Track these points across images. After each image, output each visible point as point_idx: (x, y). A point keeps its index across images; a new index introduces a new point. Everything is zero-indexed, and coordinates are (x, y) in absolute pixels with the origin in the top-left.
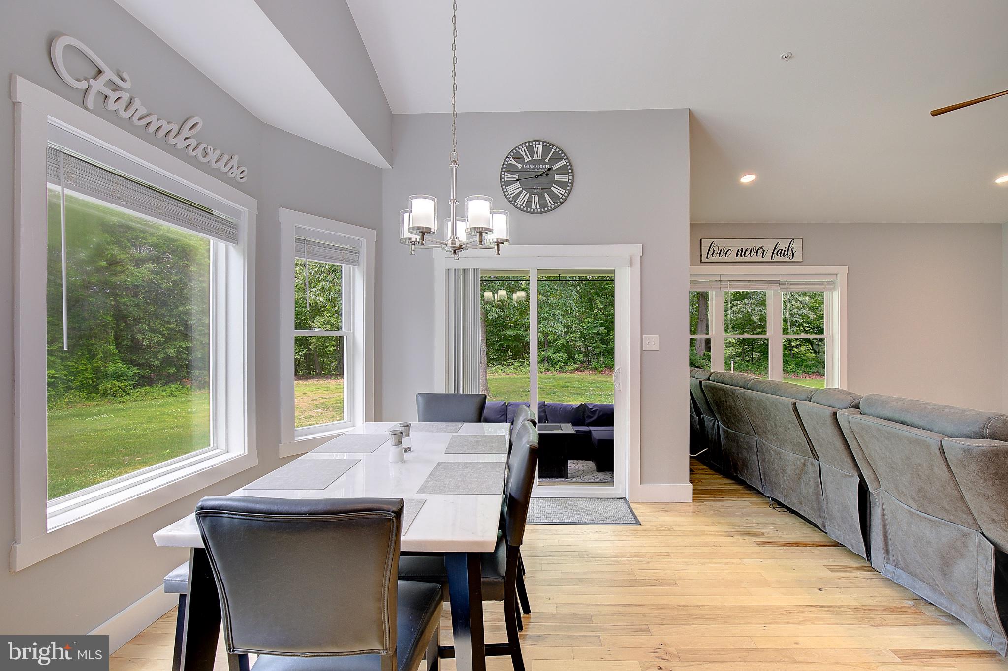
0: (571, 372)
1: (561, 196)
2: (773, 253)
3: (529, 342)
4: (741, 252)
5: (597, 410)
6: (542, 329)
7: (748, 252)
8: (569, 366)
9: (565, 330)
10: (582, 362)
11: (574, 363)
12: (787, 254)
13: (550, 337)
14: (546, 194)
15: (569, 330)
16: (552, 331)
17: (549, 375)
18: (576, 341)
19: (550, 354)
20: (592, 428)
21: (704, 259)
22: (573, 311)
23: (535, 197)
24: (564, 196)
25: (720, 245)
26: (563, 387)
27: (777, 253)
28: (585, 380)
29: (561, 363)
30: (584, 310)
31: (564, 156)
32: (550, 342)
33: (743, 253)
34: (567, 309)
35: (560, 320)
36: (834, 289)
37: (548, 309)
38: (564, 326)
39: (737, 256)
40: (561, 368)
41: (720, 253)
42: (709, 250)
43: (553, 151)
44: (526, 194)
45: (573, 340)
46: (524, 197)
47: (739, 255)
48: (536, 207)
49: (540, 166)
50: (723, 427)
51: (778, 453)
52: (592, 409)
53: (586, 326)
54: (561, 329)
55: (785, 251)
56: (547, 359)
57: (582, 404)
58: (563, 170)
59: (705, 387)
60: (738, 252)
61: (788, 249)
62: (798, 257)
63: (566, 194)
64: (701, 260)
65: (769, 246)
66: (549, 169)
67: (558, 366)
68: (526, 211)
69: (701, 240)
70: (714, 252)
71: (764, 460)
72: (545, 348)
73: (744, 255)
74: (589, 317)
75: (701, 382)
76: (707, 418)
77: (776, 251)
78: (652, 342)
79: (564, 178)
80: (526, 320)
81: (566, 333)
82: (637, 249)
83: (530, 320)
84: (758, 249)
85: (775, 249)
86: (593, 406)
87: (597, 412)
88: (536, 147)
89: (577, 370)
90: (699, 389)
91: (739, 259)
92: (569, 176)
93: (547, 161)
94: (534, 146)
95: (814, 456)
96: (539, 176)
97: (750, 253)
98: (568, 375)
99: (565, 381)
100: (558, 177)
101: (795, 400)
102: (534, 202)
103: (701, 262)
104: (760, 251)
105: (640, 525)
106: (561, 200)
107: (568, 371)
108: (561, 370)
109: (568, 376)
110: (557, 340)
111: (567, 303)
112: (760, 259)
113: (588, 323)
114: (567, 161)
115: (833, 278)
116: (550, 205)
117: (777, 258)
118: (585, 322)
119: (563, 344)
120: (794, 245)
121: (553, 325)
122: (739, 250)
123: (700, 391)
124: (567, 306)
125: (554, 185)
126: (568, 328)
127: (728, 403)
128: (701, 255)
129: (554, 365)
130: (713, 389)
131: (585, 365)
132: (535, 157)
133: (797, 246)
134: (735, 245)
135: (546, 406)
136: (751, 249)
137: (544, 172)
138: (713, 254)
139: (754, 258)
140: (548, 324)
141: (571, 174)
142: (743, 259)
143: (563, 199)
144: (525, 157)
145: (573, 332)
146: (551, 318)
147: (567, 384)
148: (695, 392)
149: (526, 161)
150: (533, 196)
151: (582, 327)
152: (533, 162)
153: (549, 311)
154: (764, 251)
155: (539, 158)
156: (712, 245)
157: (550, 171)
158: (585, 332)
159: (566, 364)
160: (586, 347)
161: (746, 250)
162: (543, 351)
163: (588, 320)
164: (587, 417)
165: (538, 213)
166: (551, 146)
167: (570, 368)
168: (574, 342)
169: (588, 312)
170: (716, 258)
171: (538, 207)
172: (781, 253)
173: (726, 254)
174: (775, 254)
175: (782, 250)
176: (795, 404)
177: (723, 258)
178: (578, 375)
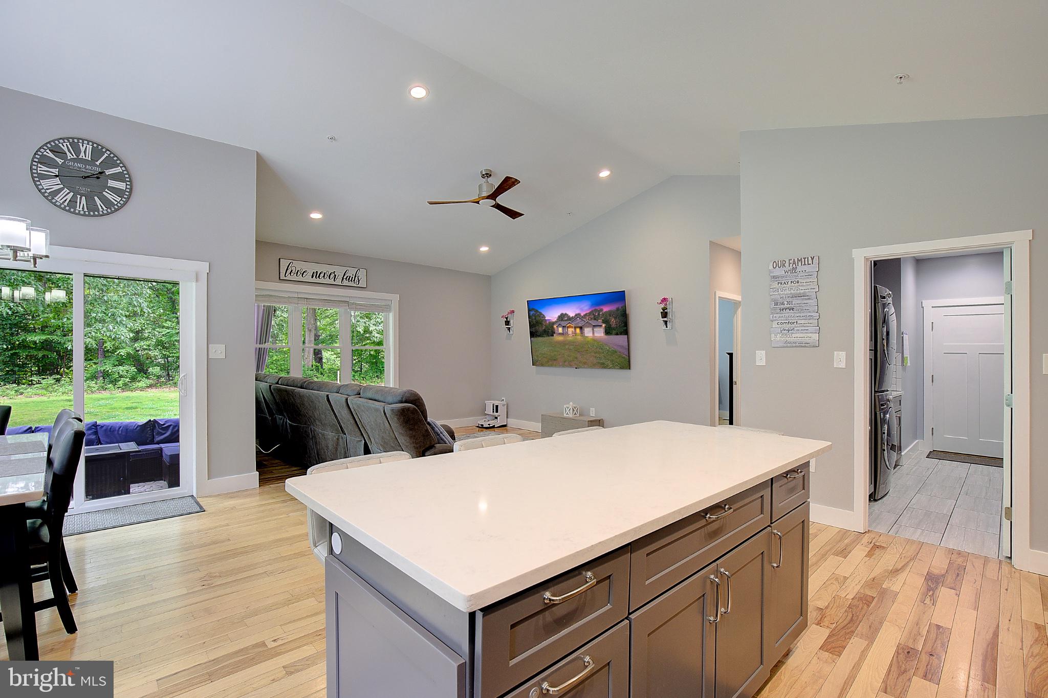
0: (142, 389)
1: (116, 203)
2: (343, 279)
3: (72, 350)
4: (315, 275)
5: (171, 425)
6: (93, 333)
7: (322, 275)
8: (139, 381)
9: (132, 335)
10: (159, 377)
11: (147, 378)
12: (354, 280)
13: (108, 345)
14: (96, 198)
15: (138, 336)
16: (110, 336)
17: (105, 394)
18: (150, 350)
19: (108, 367)
20: (162, 445)
21: (282, 277)
22: (144, 312)
23: (81, 198)
24: (120, 204)
25: (298, 265)
26: (127, 408)
27: (346, 279)
28: (163, 399)
29: (126, 378)
30: (162, 311)
31: (120, 163)
32: (108, 350)
33: (318, 275)
34: (135, 309)
35: (124, 323)
36: (390, 311)
37: (104, 308)
38: (131, 331)
39: (312, 277)
40: (125, 385)
41: (297, 273)
42: (287, 270)
43: (106, 155)
44: (68, 193)
45: (145, 349)
46: (65, 196)
47: (314, 277)
48: (83, 208)
49: (89, 167)
50: (290, 423)
51: (323, 435)
52: (164, 424)
53: (165, 331)
54: (125, 334)
55: (352, 277)
56: (101, 374)
57: (150, 420)
58: (118, 177)
59: (274, 389)
60: (313, 274)
61: (355, 276)
62: (363, 284)
63: (122, 202)
64: (280, 277)
65: (340, 272)
66: (100, 173)
67: (120, 382)
68: (69, 211)
69: (280, 259)
70: (291, 271)
71: (316, 443)
72: (100, 359)
73: (319, 277)
74: (170, 321)
75: (270, 386)
76: (278, 417)
77: (345, 277)
78: (218, 352)
79: (121, 185)
80: (65, 320)
81: (135, 340)
82: (204, 267)
83: (74, 320)
84: (330, 274)
85: (344, 275)
86: (166, 422)
87: (171, 428)
88: (83, 146)
89: (151, 386)
90: (269, 392)
91: (314, 280)
92: (126, 185)
93: (98, 163)
94: (81, 144)
95: (343, 432)
96: (88, 177)
97: (324, 276)
98: (138, 393)
99: (131, 402)
100: (111, 183)
101: (328, 393)
102: (80, 203)
103: (280, 279)
104: (332, 276)
105: (204, 511)
106: (116, 207)
107: (136, 389)
108: (126, 387)
109: (136, 395)
110: (119, 349)
111: (135, 303)
112: (331, 281)
113: (168, 328)
114: (124, 169)
115: (389, 303)
116: (101, 210)
117: (346, 283)
118: (163, 327)
119: (128, 354)
120: (359, 274)
121: (111, 328)
122: (314, 272)
123: (270, 394)
124: (135, 306)
125: (106, 190)
126: (137, 332)
127: (291, 401)
128: (280, 273)
129: (114, 382)
130: (279, 391)
131: (163, 379)
132: (82, 155)
133: (362, 274)
134: (311, 268)
135: (98, 427)
136: (325, 273)
137: (94, 175)
138: (290, 273)
139: (327, 281)
140: (103, 326)
141: (128, 183)
142: (318, 280)
143: (118, 206)
144: (68, 153)
145: (146, 339)
146: (109, 320)
147: (134, 405)
148: (267, 396)
149: (69, 158)
150: (79, 196)
151: (157, 331)
152: (78, 160)
153: (106, 310)
154: (335, 275)
155: (87, 158)
156: (290, 266)
157: (102, 175)
158: (164, 339)
159: (133, 379)
160: (165, 357)
161: (321, 273)
162: (95, 363)
163: (168, 324)
164: (157, 434)
165: (84, 215)
166: (104, 150)
167: (140, 384)
168: (146, 351)
169: (169, 314)
170: (294, 278)
171: (86, 210)
172: (349, 279)
173: (303, 274)
174: (345, 280)
175: (350, 277)
176: (328, 396)
177: (300, 278)
178: (153, 393)
